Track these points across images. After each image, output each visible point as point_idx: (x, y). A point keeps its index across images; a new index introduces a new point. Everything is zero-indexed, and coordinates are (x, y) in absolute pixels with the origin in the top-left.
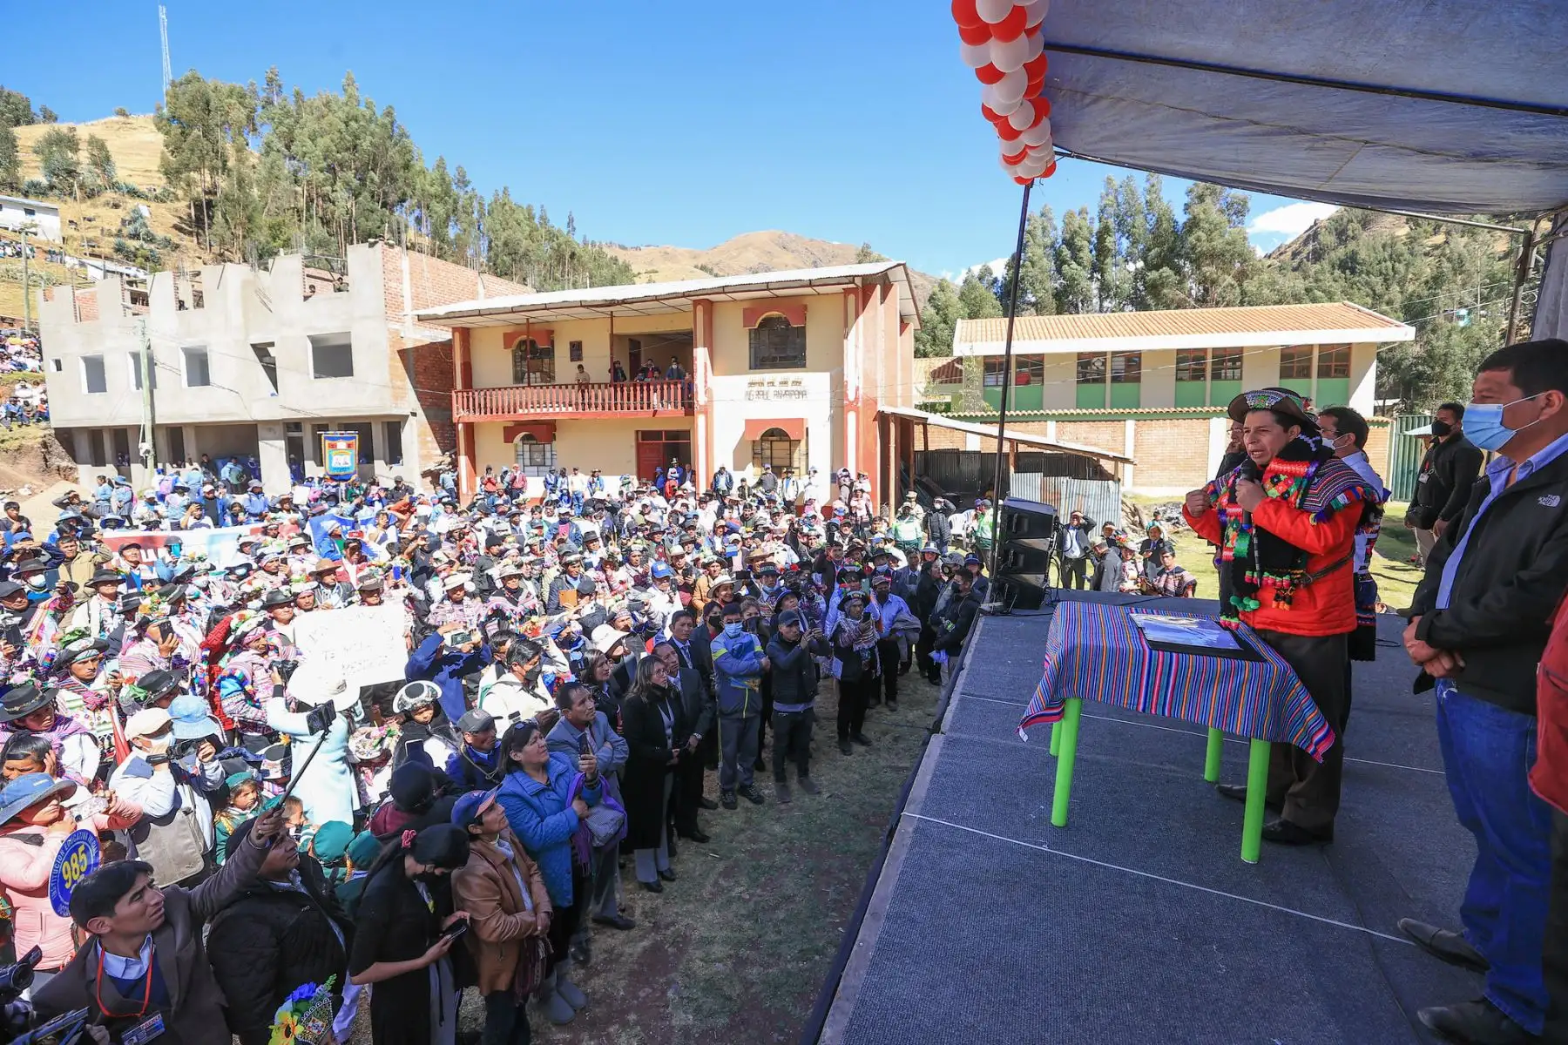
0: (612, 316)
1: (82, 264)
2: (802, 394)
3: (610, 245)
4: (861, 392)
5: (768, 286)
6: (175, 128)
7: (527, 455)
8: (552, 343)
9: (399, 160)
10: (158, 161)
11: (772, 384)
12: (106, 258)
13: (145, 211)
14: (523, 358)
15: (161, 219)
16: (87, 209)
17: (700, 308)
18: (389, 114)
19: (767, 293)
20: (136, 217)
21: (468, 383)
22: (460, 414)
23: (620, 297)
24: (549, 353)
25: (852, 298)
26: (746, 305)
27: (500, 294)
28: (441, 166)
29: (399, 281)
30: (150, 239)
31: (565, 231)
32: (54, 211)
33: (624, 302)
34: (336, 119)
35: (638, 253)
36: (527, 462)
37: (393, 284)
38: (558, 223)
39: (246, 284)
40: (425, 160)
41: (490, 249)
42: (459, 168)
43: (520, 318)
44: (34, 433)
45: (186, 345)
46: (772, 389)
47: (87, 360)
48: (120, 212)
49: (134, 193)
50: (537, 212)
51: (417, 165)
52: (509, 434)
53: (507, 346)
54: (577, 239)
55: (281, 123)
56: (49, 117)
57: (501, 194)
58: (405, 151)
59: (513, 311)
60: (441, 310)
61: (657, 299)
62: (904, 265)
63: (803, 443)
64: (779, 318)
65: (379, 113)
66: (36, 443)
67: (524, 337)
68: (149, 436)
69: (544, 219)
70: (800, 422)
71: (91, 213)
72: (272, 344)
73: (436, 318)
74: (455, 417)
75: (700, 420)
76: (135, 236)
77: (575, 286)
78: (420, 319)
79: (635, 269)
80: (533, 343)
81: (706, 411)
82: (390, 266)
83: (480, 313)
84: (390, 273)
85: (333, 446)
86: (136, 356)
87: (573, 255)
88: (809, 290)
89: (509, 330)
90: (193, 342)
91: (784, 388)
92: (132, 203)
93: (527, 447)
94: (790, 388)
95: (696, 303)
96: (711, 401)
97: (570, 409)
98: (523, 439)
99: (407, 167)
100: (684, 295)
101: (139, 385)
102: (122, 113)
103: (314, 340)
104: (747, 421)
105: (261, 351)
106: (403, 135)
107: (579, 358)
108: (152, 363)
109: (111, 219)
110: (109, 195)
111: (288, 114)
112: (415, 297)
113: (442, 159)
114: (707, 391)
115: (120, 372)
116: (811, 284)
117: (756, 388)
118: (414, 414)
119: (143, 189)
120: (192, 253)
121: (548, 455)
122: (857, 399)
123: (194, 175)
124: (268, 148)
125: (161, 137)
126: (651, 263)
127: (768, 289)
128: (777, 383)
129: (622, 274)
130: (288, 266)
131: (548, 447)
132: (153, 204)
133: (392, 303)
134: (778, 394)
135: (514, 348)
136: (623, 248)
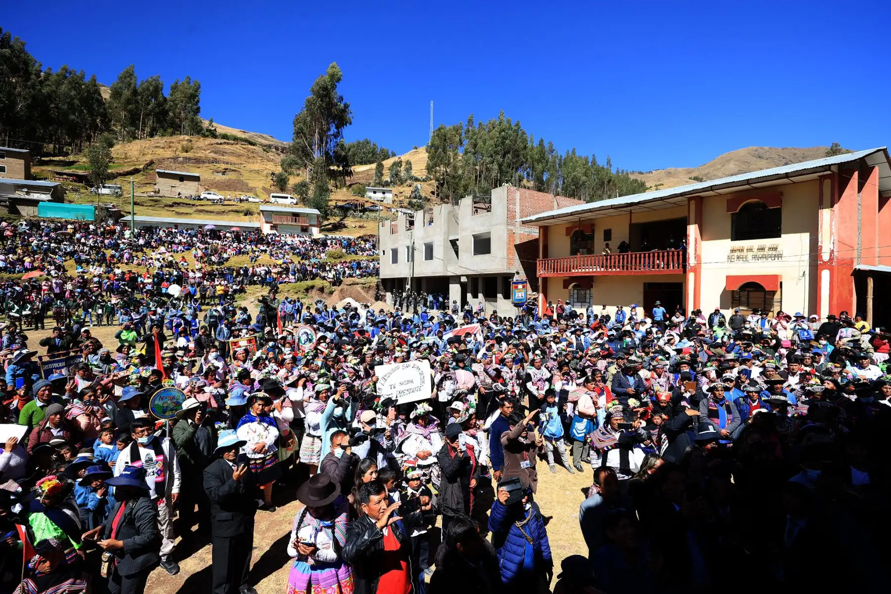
0: (631, 213)
1: (397, 211)
2: (780, 256)
3: (633, 173)
4: (836, 254)
5: (748, 182)
6: (433, 150)
7: (576, 296)
8: (593, 231)
9: (522, 146)
10: (425, 165)
11: (750, 250)
12: (405, 208)
13: (419, 187)
14: (576, 241)
15: (426, 189)
16: (401, 189)
17: (693, 203)
18: (517, 125)
19: (747, 187)
20: (417, 189)
21: (546, 255)
22: (541, 272)
23: (636, 201)
24: (592, 238)
25: (827, 183)
26: (730, 197)
27: (565, 206)
28: (541, 143)
29: (514, 204)
30: (420, 198)
31: (605, 167)
32: (390, 191)
33: (639, 203)
34: (495, 133)
35: (651, 175)
36: (576, 300)
37: (511, 206)
38: (601, 162)
39: (449, 213)
40: (533, 142)
41: (564, 183)
42: (550, 143)
43: (575, 218)
44: (373, 280)
45: (426, 242)
46: (750, 254)
47: (392, 250)
48: (411, 188)
49: (417, 180)
50: (590, 160)
51: (529, 145)
52: (566, 283)
53: (567, 235)
54: (613, 171)
55: (472, 138)
56: (394, 155)
57: (570, 153)
58: (525, 141)
59: (572, 214)
60: (533, 218)
61: (662, 199)
62: (885, 151)
63: (778, 293)
64: (757, 204)
65: (513, 126)
66: (374, 284)
67: (578, 229)
68: (410, 283)
69: (594, 162)
70: (775, 277)
71: (402, 190)
72: (458, 240)
73: (531, 221)
74: (538, 274)
75: (691, 277)
76: (415, 198)
77: (610, 197)
78: (524, 223)
79: (648, 185)
80: (582, 232)
81: (696, 270)
82: (510, 197)
83: (553, 217)
84: (510, 201)
85: (516, 287)
86: (408, 247)
87: (609, 181)
88: (785, 181)
89: (569, 225)
90: (428, 241)
91: (760, 254)
92: (415, 184)
93: (576, 291)
94: (766, 252)
95: (690, 199)
96: (699, 263)
97: (602, 269)
98: (574, 287)
99: (525, 147)
100: (682, 195)
101: (408, 261)
102: (416, 148)
103: (475, 237)
104: (728, 278)
105: (454, 243)
106: (524, 133)
107: (610, 239)
108: (413, 249)
109: (407, 191)
110: (409, 182)
111: (474, 134)
112: (522, 211)
113: (542, 140)
114: (698, 257)
115: (403, 255)
116: (787, 175)
117: (736, 254)
118: (518, 273)
119: (419, 177)
120: (434, 202)
121: (588, 296)
122: (831, 259)
123: (438, 168)
124: (466, 153)
125: (427, 154)
126: (659, 180)
127: (748, 184)
128: (755, 250)
129: (641, 188)
130: (467, 202)
131: (588, 292)
132: (422, 183)
133: (511, 216)
134: (755, 257)
135: (571, 235)
136: (641, 173)
